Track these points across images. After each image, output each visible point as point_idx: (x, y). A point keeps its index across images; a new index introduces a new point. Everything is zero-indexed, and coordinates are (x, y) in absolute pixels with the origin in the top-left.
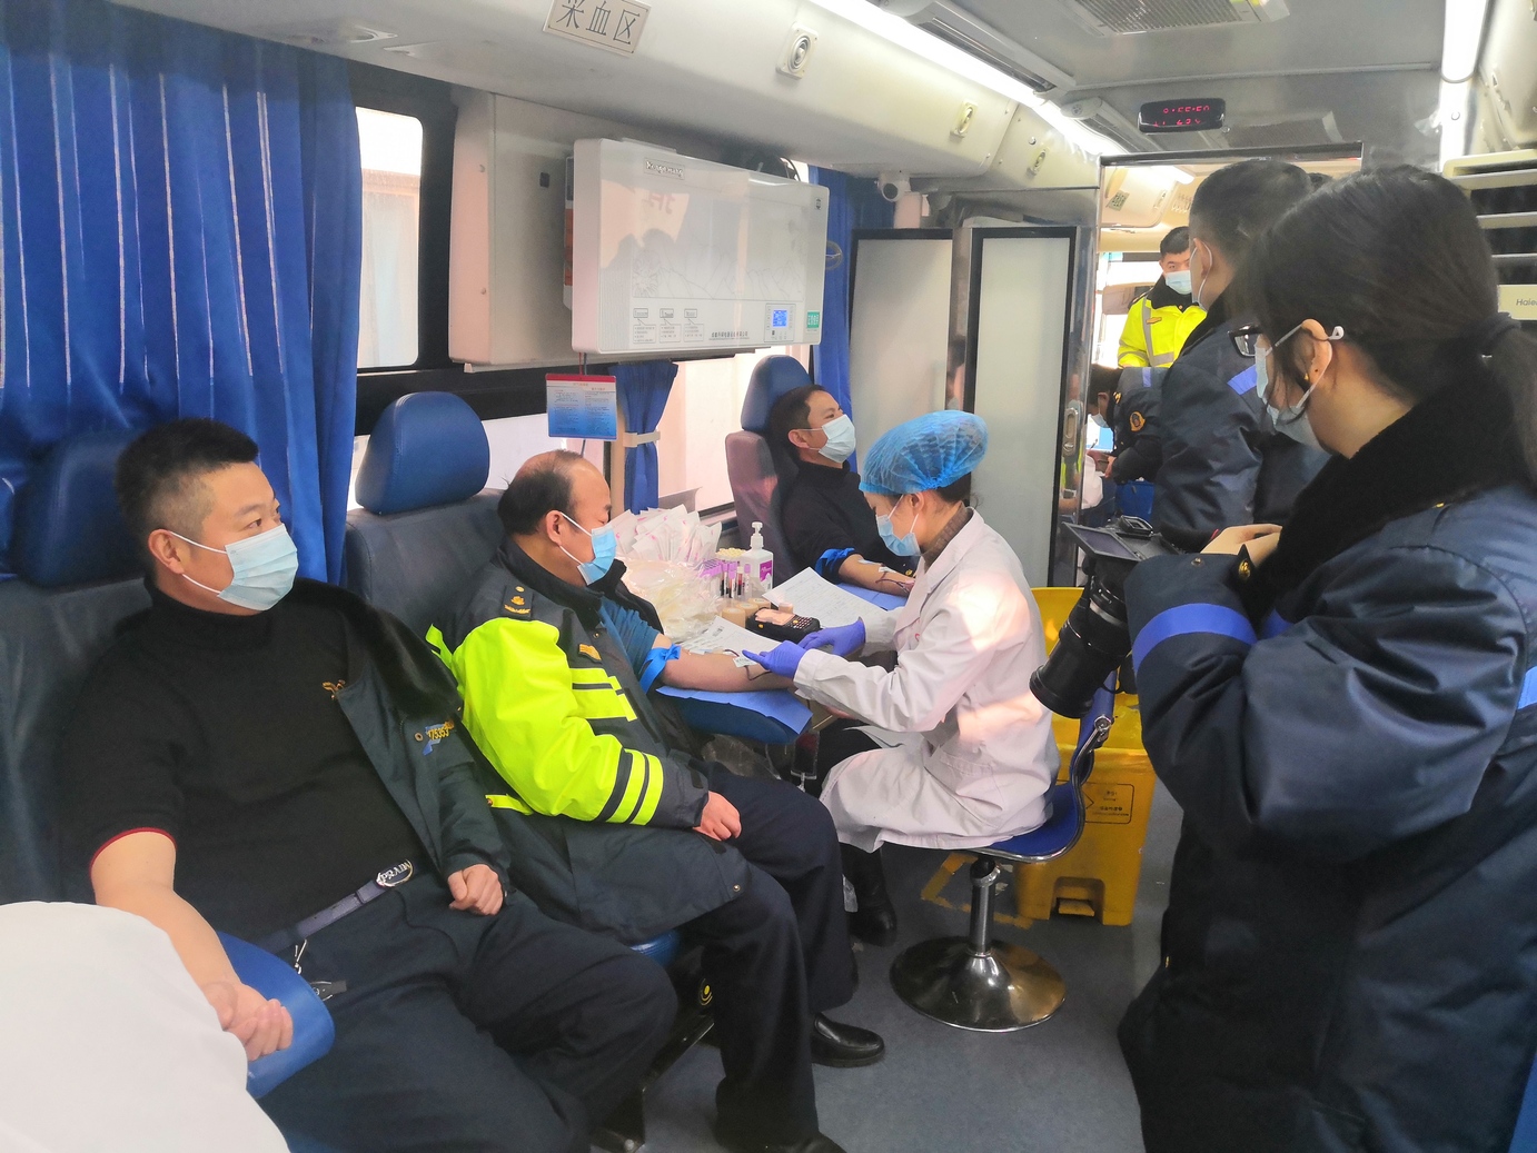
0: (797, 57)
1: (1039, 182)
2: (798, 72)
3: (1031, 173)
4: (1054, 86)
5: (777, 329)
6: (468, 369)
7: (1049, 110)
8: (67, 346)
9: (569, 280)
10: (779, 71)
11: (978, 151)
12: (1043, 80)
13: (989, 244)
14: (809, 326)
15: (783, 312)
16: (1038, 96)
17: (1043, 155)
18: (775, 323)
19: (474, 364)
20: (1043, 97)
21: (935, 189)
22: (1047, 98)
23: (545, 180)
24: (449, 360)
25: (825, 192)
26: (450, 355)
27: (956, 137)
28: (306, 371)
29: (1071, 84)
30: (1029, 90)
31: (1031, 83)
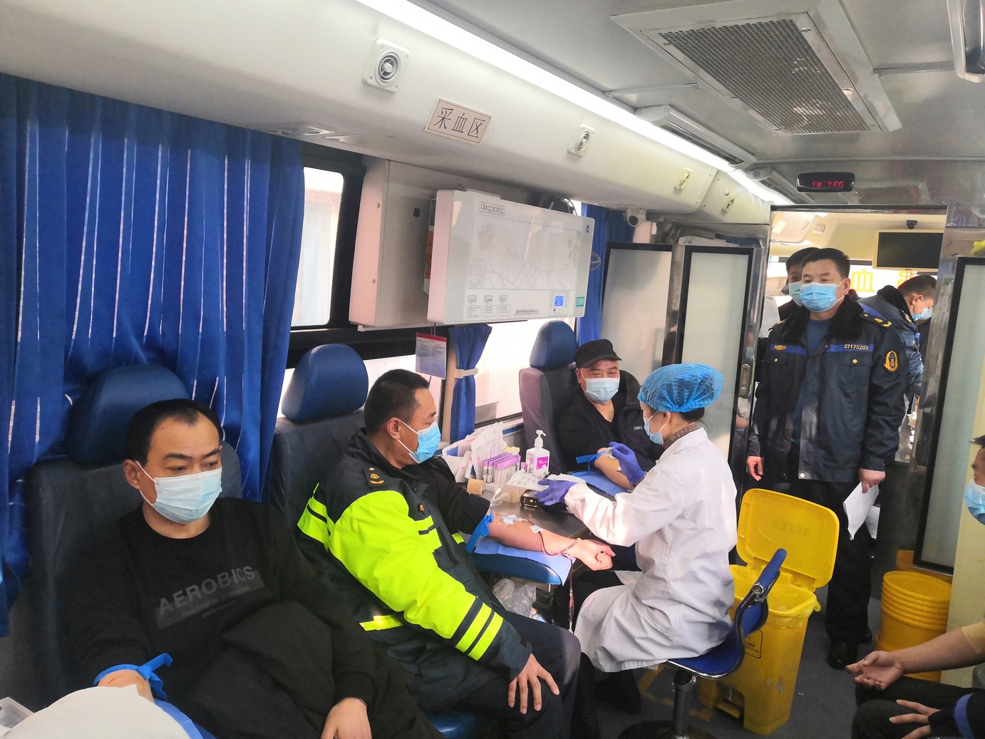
0: (581, 144)
1: (729, 218)
2: (581, 152)
3: (724, 212)
4: (742, 161)
5: (557, 308)
6: (360, 329)
7: (738, 175)
8: (116, 314)
9: (428, 275)
10: (569, 152)
11: (692, 198)
12: (735, 158)
13: (696, 258)
14: (577, 306)
15: (561, 297)
16: (732, 166)
17: (732, 201)
18: (556, 304)
19: (364, 326)
20: (734, 167)
21: (662, 220)
22: (737, 168)
23: (417, 213)
24: (349, 322)
25: (592, 221)
26: (350, 320)
27: (678, 190)
28: (258, 330)
29: (753, 160)
30: (726, 163)
31: (727, 159)
